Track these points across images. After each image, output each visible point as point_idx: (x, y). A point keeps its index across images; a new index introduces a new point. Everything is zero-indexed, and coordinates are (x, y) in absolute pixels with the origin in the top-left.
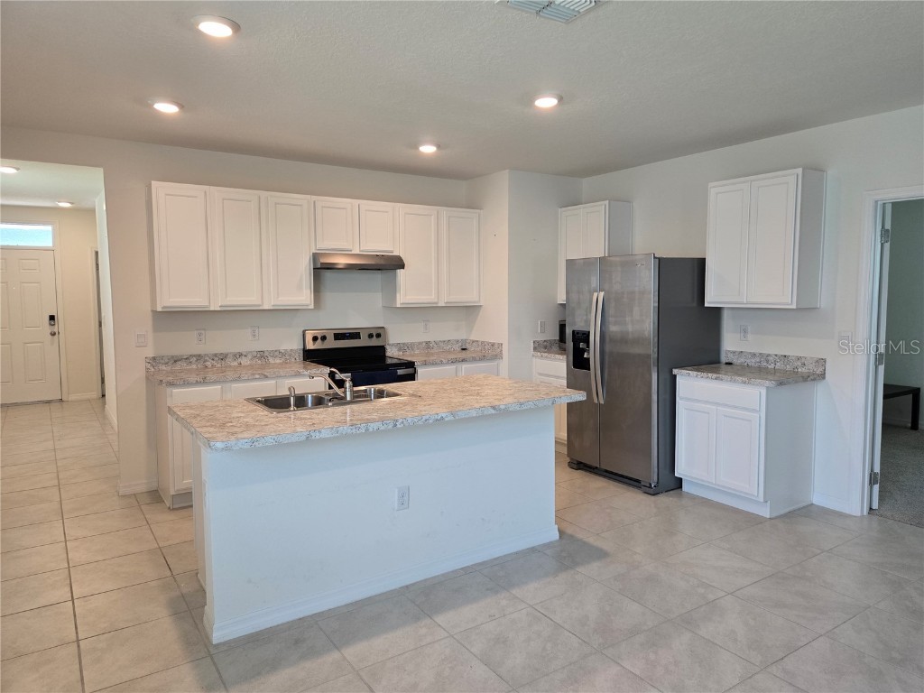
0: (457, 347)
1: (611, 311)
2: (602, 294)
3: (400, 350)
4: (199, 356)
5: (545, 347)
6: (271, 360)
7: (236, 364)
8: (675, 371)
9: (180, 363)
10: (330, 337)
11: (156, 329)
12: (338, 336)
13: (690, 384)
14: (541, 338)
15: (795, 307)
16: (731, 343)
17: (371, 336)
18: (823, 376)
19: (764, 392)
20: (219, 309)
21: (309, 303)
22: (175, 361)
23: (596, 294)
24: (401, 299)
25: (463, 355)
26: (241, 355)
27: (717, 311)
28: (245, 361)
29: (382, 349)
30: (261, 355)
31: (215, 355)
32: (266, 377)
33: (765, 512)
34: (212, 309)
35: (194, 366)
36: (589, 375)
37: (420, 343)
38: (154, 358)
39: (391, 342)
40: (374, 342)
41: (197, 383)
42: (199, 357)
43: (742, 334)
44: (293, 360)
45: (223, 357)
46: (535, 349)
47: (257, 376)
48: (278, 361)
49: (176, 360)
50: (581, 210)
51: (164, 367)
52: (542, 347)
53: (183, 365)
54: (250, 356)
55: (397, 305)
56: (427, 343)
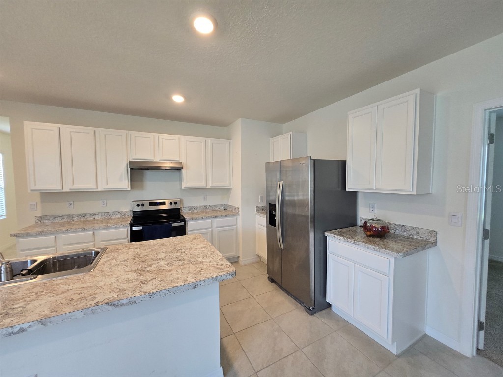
0: (222, 208)
2: (282, 183)
3: (189, 210)
4: (69, 215)
5: (263, 210)
6: (113, 217)
8: (326, 234)
9: (57, 219)
10: (147, 204)
11: (42, 201)
12: (151, 204)
14: (261, 205)
15: (415, 194)
16: (364, 214)
17: (171, 203)
18: (435, 244)
19: (392, 260)
20: (69, 191)
22: (54, 218)
23: (279, 183)
24: (184, 185)
25: (224, 213)
26: (95, 214)
27: (354, 195)
28: (97, 217)
29: (178, 210)
30: (108, 214)
31: (79, 214)
32: (86, 230)
33: (394, 350)
34: (65, 191)
37: (201, 206)
38: (40, 217)
39: (185, 206)
40: (173, 207)
42: (69, 216)
43: (371, 208)
44: (127, 216)
45: (84, 216)
46: (257, 210)
47: (80, 230)
48: (117, 217)
49: (55, 217)
51: (46, 222)
52: (259, 209)
53: (59, 220)
54: (100, 215)
55: (183, 188)
56: (205, 206)
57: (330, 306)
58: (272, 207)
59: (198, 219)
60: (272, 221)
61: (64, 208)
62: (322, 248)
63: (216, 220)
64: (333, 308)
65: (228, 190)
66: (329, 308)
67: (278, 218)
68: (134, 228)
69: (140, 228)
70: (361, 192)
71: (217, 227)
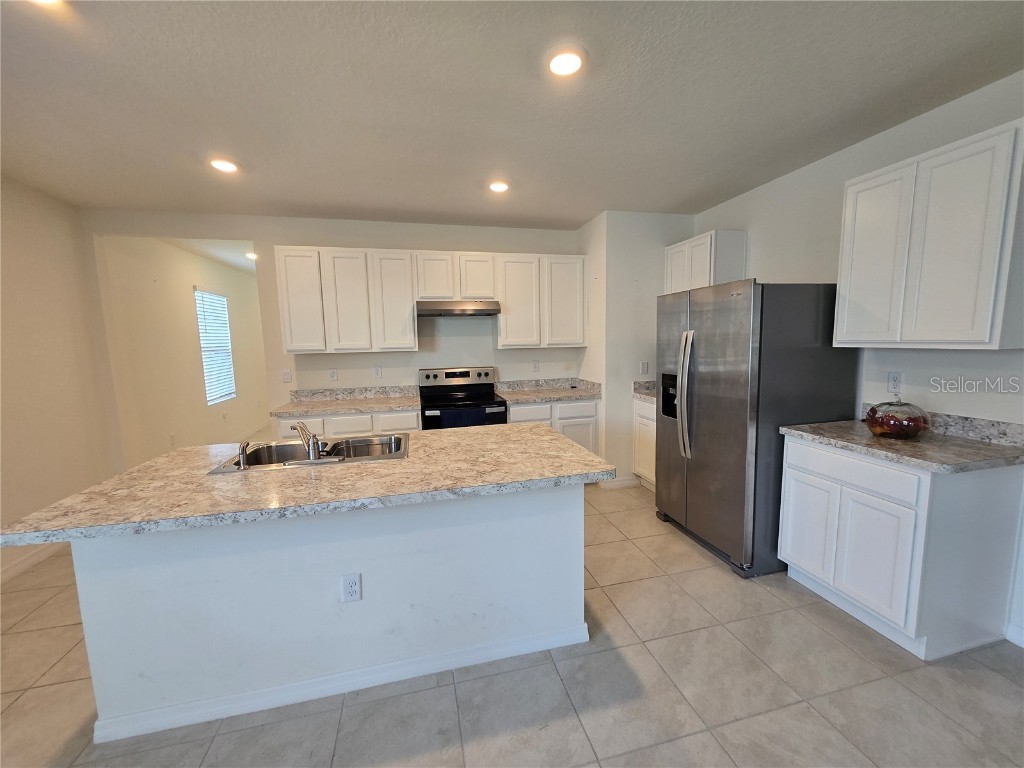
0: (567, 386)
1: (701, 352)
2: (691, 333)
3: (509, 387)
5: (648, 388)
6: (392, 395)
8: (783, 430)
9: (317, 395)
10: (441, 375)
11: (298, 368)
12: (448, 375)
13: (803, 450)
14: (643, 379)
16: (872, 393)
17: (479, 375)
19: (927, 479)
20: (333, 352)
21: (413, 346)
23: (685, 334)
24: (503, 341)
25: (571, 393)
26: (366, 390)
27: (852, 355)
28: (370, 395)
29: (491, 386)
30: (384, 390)
31: (345, 390)
32: (361, 412)
33: (920, 650)
34: (329, 351)
35: (328, 399)
36: (676, 424)
37: (529, 381)
38: (297, 392)
39: (502, 380)
40: (483, 380)
41: (301, 416)
42: (331, 391)
43: (891, 385)
44: (411, 395)
45: (352, 391)
46: (636, 390)
47: (354, 411)
48: (398, 395)
49: (314, 393)
50: (686, 247)
51: (304, 399)
52: (641, 388)
53: (318, 398)
54: (373, 392)
55: (500, 347)
56: (538, 381)
57: (784, 567)
58: (669, 380)
59: (527, 402)
60: (668, 408)
61: (322, 379)
62: (772, 460)
63: (558, 406)
64: (791, 573)
65: (578, 351)
66: (783, 573)
67: (681, 402)
68: (428, 413)
69: (437, 413)
70: (869, 349)
71: (560, 419)
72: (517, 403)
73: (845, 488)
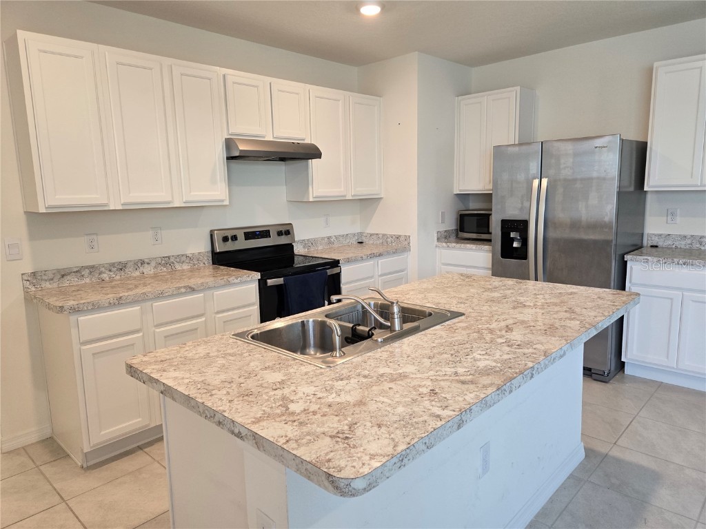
0: (354, 241)
2: (545, 181)
3: (304, 247)
4: (93, 267)
5: (446, 238)
6: (178, 267)
7: (137, 273)
8: (626, 257)
9: (69, 277)
10: (241, 236)
11: (33, 236)
14: (443, 228)
16: (655, 226)
17: (280, 233)
20: (121, 208)
21: (224, 196)
22: (63, 276)
23: (536, 182)
24: (313, 193)
26: (143, 263)
28: (148, 270)
29: (290, 247)
30: (167, 262)
31: (113, 265)
34: (112, 208)
35: (88, 280)
36: (526, 265)
37: (323, 239)
38: (34, 274)
39: (297, 239)
40: (283, 240)
41: (111, 306)
42: (92, 269)
43: (669, 218)
44: (202, 265)
45: (122, 267)
46: (439, 239)
47: (183, 290)
48: (186, 267)
49: (63, 274)
50: (485, 98)
51: (47, 285)
52: (443, 238)
53: (73, 280)
54: (153, 264)
56: (329, 238)
57: (623, 366)
60: (506, 251)
63: (381, 261)
68: (270, 282)
69: (280, 281)
71: (381, 275)
72: (348, 261)
73: (685, 293)
